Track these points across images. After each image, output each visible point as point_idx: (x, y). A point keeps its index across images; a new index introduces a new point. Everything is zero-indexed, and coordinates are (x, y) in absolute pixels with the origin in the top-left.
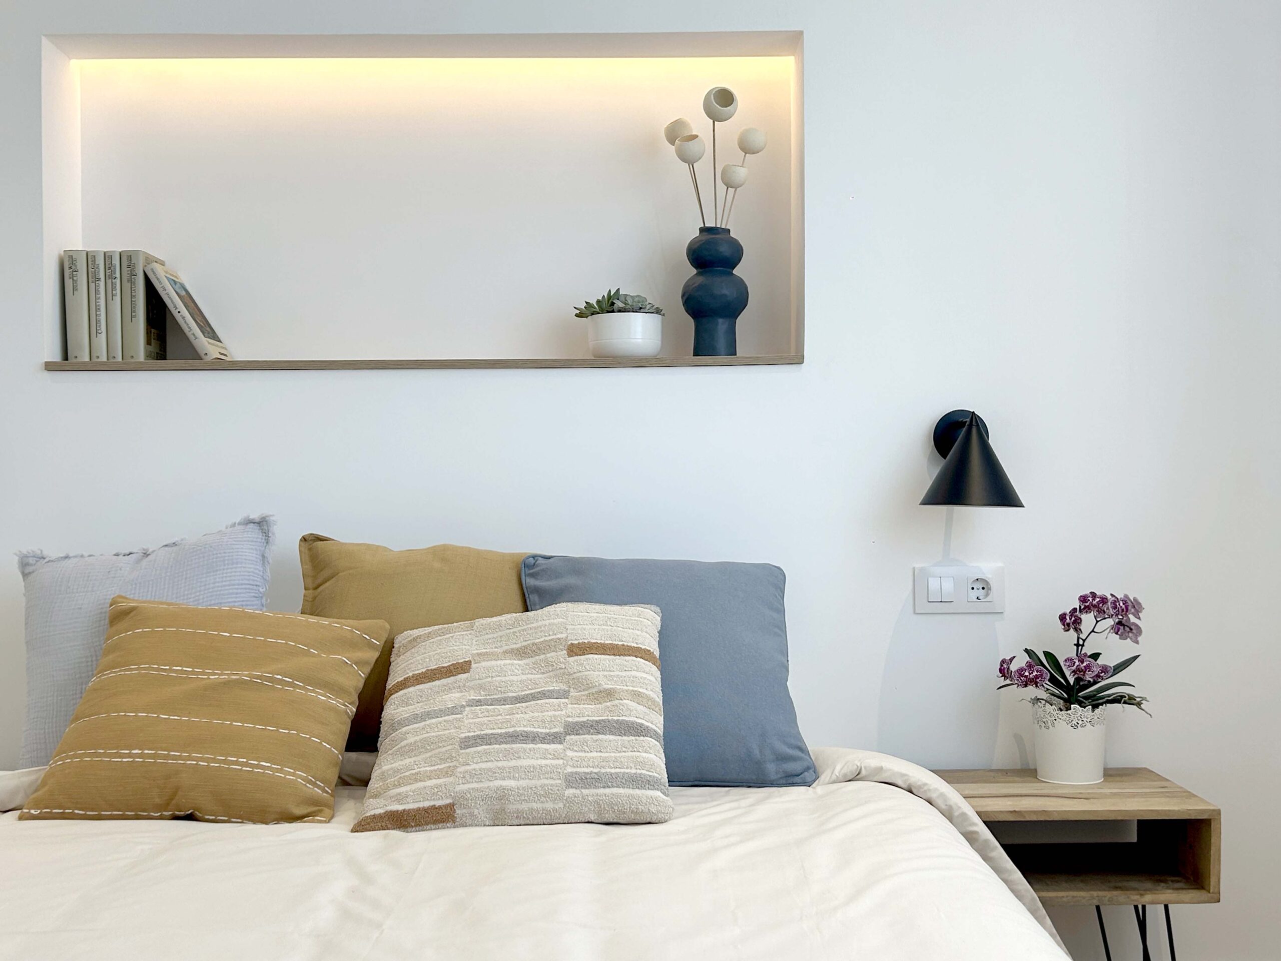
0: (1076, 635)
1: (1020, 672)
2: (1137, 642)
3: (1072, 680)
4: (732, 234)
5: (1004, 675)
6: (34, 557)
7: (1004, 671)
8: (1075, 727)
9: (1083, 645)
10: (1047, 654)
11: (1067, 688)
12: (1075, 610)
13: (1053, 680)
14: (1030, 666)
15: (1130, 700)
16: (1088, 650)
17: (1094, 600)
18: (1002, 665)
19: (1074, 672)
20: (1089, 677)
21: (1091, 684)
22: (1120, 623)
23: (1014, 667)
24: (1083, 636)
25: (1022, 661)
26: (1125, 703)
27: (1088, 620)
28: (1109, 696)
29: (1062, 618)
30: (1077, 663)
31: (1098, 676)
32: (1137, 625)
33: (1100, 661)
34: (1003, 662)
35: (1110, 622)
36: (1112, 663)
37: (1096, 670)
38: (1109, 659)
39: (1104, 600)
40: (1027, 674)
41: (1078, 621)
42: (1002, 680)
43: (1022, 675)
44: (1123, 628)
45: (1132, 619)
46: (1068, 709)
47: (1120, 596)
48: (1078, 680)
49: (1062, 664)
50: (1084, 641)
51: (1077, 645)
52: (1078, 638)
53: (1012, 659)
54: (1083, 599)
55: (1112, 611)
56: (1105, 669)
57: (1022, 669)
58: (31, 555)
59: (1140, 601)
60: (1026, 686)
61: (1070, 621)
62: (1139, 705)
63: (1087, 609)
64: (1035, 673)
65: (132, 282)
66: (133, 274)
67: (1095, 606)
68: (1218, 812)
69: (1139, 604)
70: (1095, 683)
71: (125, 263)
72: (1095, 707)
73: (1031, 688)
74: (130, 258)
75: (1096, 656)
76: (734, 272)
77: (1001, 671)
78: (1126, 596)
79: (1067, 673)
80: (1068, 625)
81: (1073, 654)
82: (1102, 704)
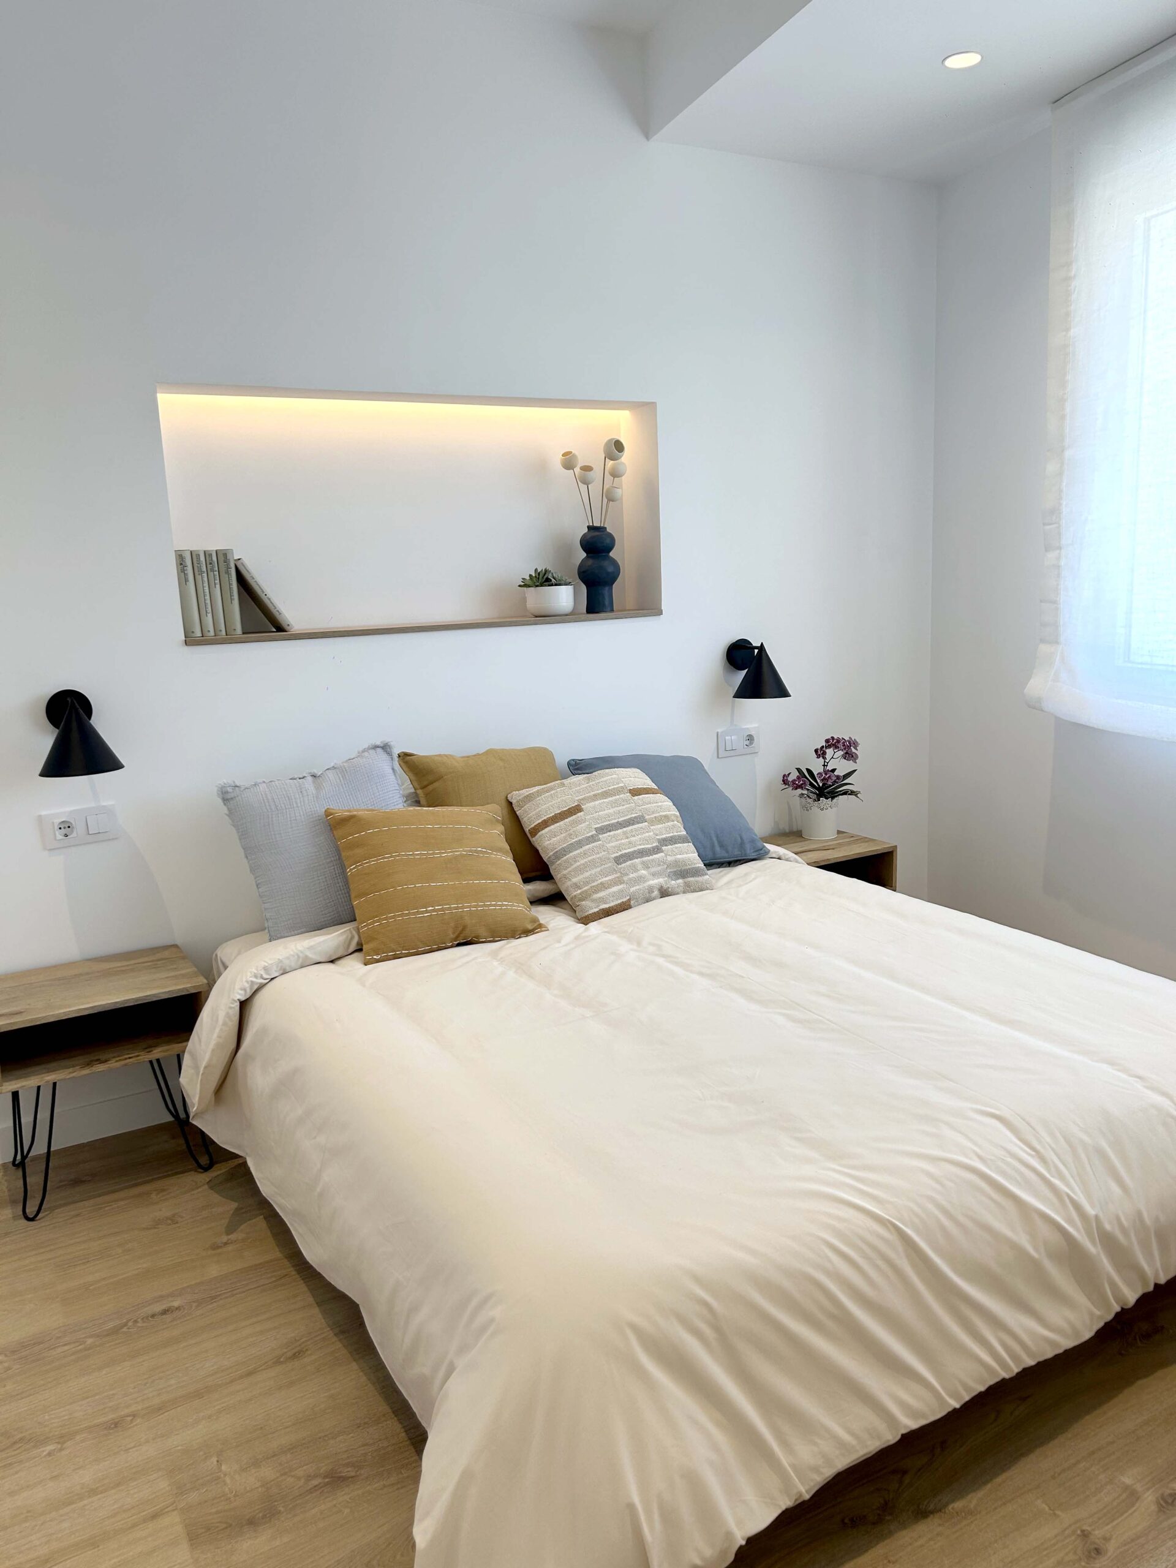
0: (823, 760)
1: (793, 782)
2: (856, 763)
3: (821, 785)
4: (608, 530)
5: (784, 783)
6: (230, 786)
7: (785, 781)
8: (822, 810)
9: (827, 766)
10: (808, 770)
11: (819, 788)
12: (823, 747)
13: (811, 785)
14: (798, 778)
15: (852, 793)
16: (829, 768)
17: (833, 741)
18: (784, 778)
19: (822, 780)
20: (830, 783)
21: (830, 786)
22: (847, 753)
23: (790, 779)
24: (827, 761)
25: (794, 775)
26: (849, 794)
27: (830, 752)
28: (841, 791)
29: (816, 751)
30: (824, 775)
31: (835, 781)
32: (856, 754)
33: (836, 773)
34: (784, 776)
35: (841, 753)
36: (842, 774)
37: (834, 778)
38: (840, 772)
39: (838, 741)
40: (797, 783)
41: (824, 753)
42: (784, 786)
43: (795, 784)
44: (849, 756)
45: (854, 750)
46: (819, 800)
47: (847, 738)
48: (824, 784)
49: (816, 776)
50: (827, 763)
51: (824, 765)
52: (825, 762)
53: (789, 774)
54: (827, 741)
55: (842, 748)
56: (838, 777)
57: (795, 780)
58: (228, 785)
59: (858, 741)
60: (796, 789)
61: (820, 753)
62: (856, 795)
63: (829, 747)
64: (801, 782)
65: (228, 572)
66: (228, 567)
67: (833, 745)
68: (896, 847)
69: (857, 742)
70: (833, 785)
71: (221, 559)
72: (833, 798)
73: (799, 790)
74: (225, 555)
75: (833, 770)
76: (611, 554)
77: (783, 781)
78: (850, 738)
79: (819, 781)
80: (819, 755)
81: (822, 770)
82: (836, 796)
